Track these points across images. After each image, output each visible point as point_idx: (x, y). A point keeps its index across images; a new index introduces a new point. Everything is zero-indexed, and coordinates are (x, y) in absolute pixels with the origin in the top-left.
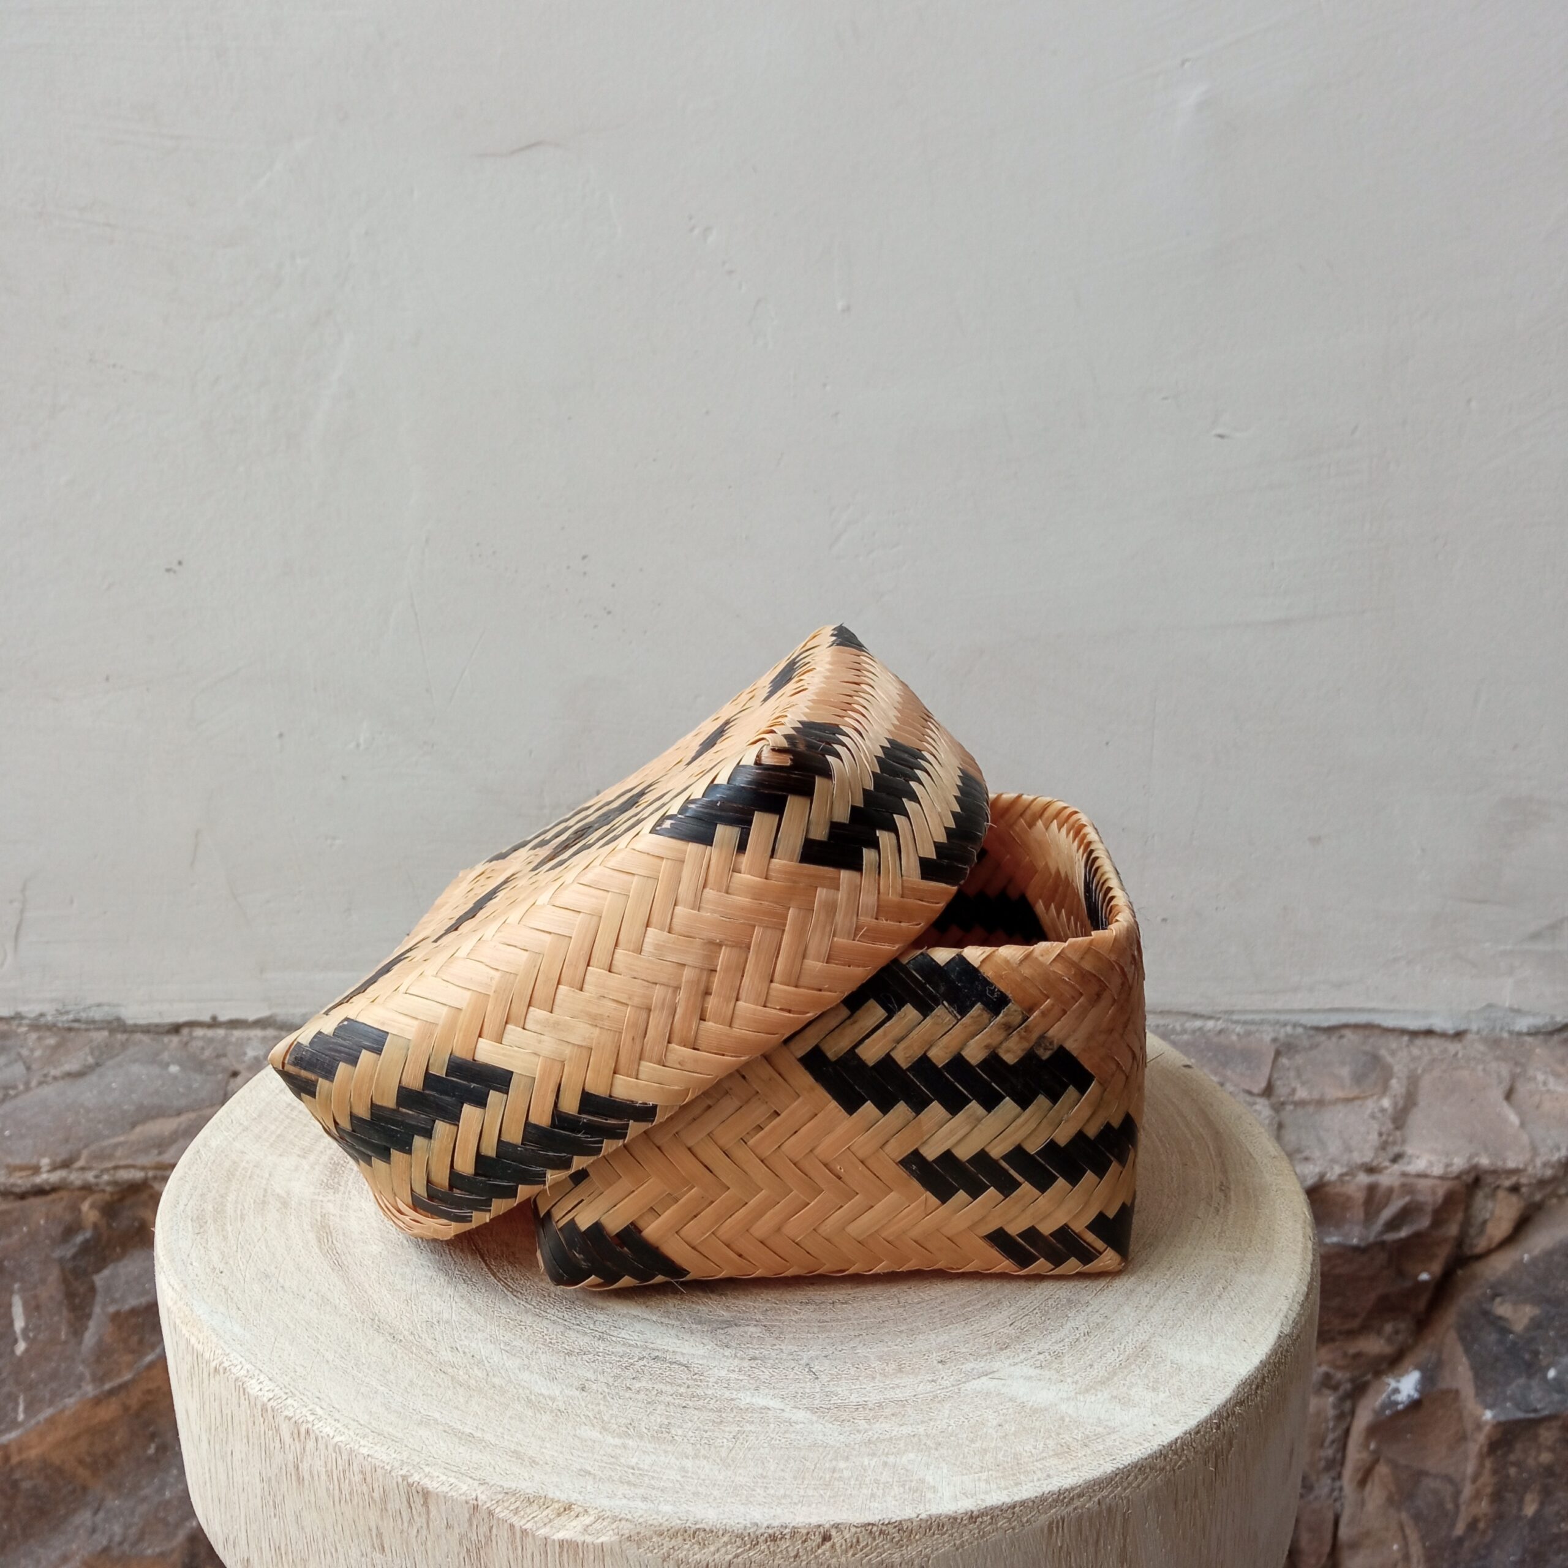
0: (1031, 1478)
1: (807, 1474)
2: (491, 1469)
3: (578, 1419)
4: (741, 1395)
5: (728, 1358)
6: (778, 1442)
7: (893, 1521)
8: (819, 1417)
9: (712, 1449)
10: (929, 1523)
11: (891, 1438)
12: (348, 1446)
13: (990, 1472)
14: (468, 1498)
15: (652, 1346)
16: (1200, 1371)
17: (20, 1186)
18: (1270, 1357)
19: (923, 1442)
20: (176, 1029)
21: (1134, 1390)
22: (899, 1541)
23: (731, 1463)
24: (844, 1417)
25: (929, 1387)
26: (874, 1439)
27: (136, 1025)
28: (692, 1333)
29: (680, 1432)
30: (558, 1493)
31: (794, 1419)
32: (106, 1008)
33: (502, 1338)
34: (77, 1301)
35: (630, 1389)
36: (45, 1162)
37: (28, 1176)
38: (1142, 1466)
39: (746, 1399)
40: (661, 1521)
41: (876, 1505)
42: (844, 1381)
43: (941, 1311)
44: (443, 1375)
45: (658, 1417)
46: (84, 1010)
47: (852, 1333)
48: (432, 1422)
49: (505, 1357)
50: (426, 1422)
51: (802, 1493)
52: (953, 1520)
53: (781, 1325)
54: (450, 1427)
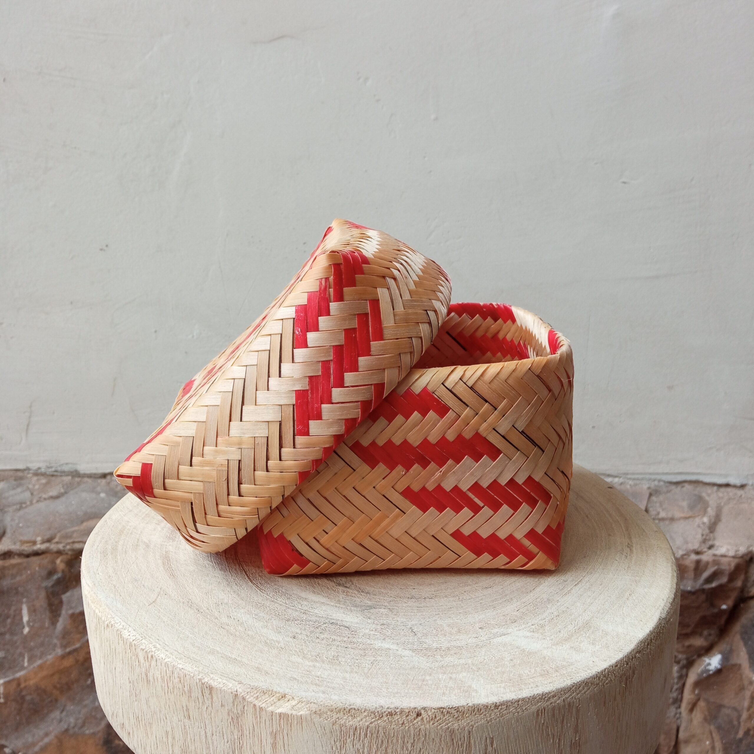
0: (527, 687)
1: (409, 682)
2: (245, 676)
3: (291, 652)
4: (376, 642)
5: (369, 624)
6: (394, 666)
7: (454, 706)
8: (416, 654)
9: (360, 668)
10: (473, 708)
11: (454, 665)
12: (172, 664)
13: (506, 683)
14: (232, 691)
15: (331, 617)
16: (618, 635)
17: (26, 551)
18: (655, 629)
19: (471, 668)
20: (104, 476)
21: (583, 644)
22: (457, 717)
23: (370, 675)
24: (429, 654)
25: (474, 640)
26: (445, 665)
27: (84, 474)
28: (351, 611)
29: (343, 660)
30: (279, 689)
31: (403, 654)
32: (70, 466)
33: (254, 612)
34: (54, 608)
35: (319, 638)
36: (39, 539)
37: (30, 546)
38: (587, 682)
39: (378, 644)
40: (332, 704)
41: (446, 698)
42: (429, 636)
43: (481, 603)
44: (223, 630)
45: (333, 652)
46: (60, 466)
47: (434, 613)
48: (215, 652)
49: (255, 621)
50: (212, 652)
51: (406, 691)
52: (486, 707)
53: (398, 608)
54: (224, 655)
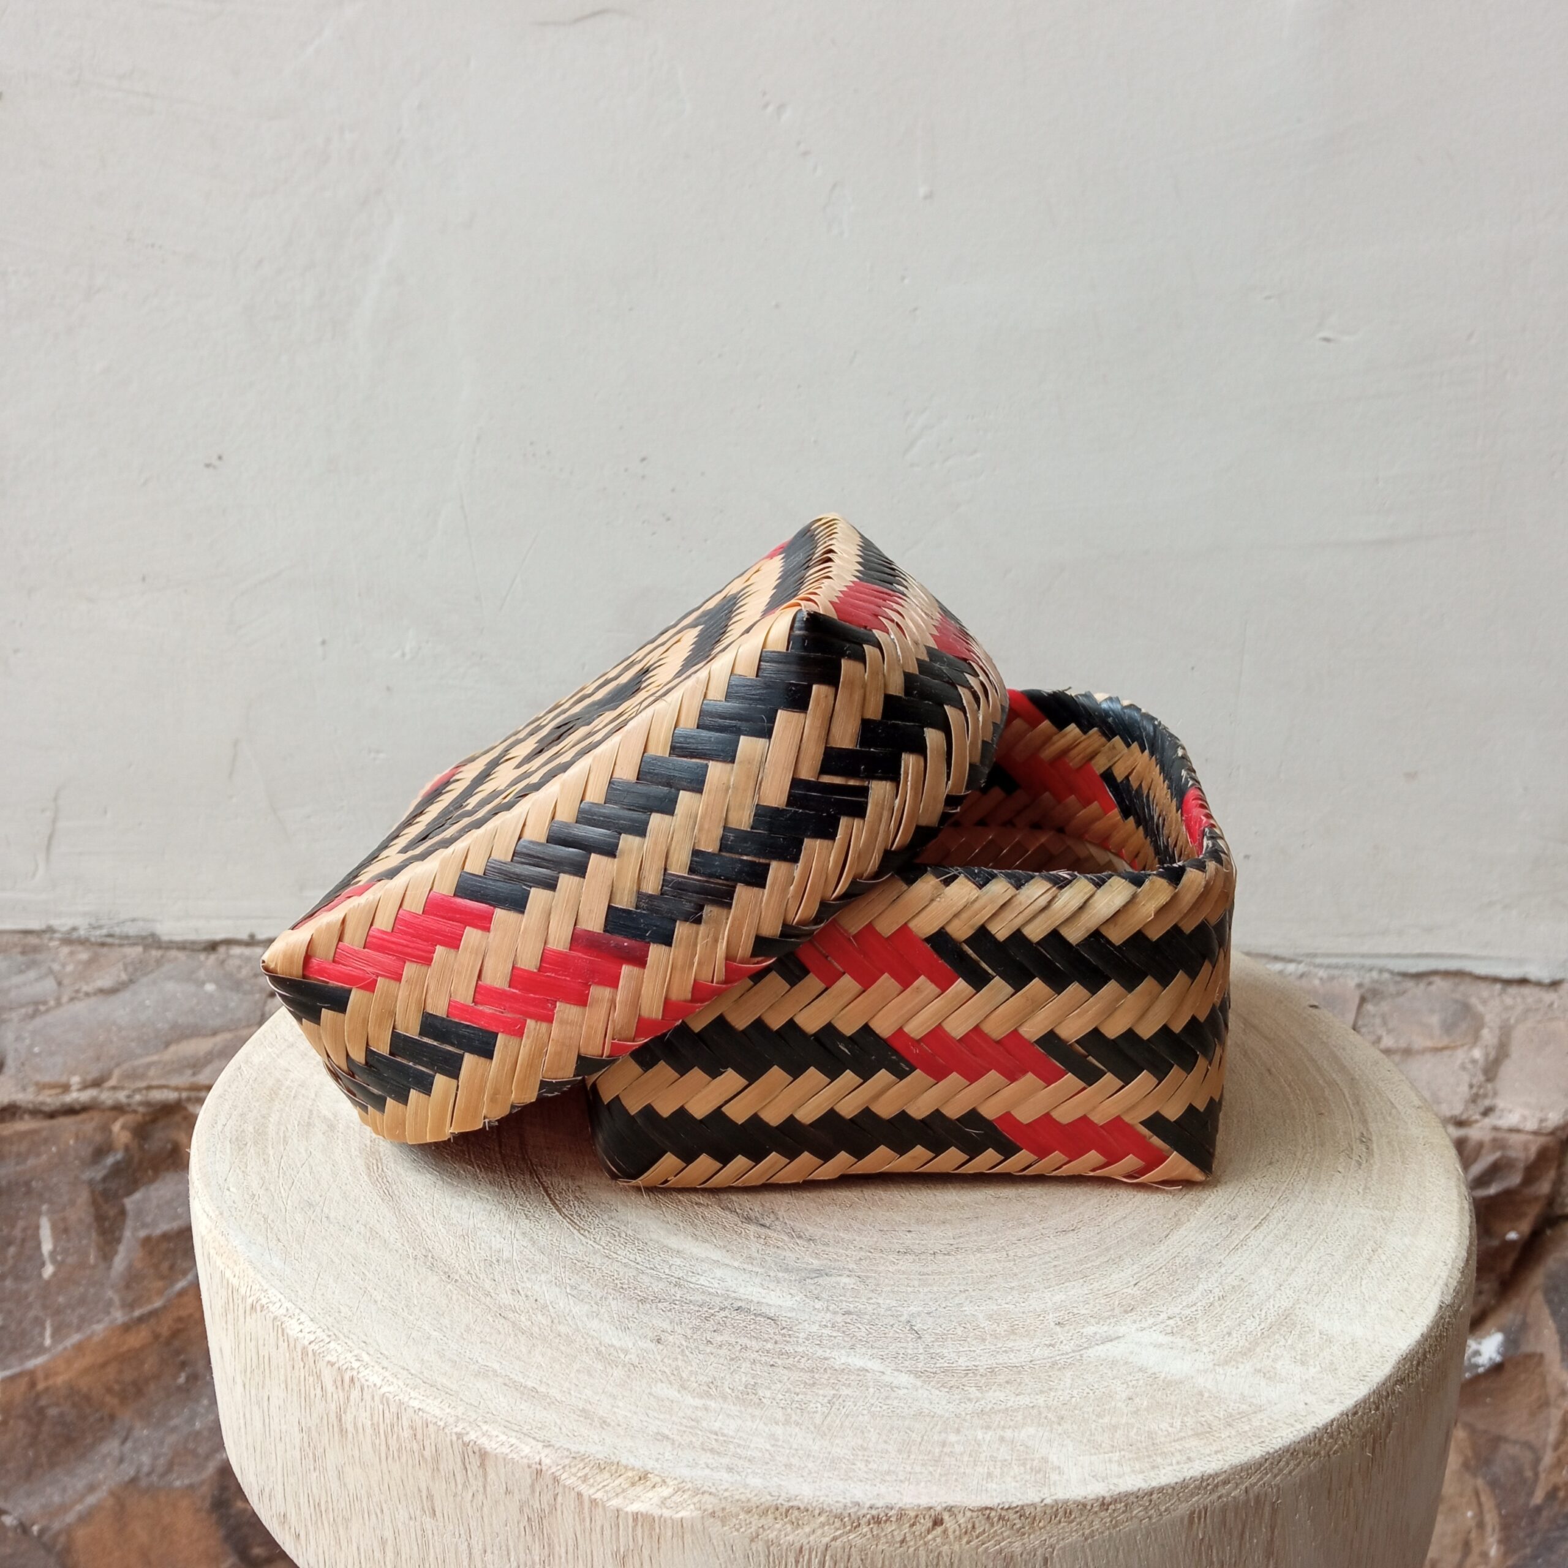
0: (1169, 1461)
1: (913, 1447)
2: (557, 1430)
3: (654, 1376)
4: (835, 1354)
5: (819, 1311)
6: (878, 1409)
7: (1014, 1505)
9: (805, 1414)
10: (1054, 1509)
11: (1007, 1409)
12: (397, 1398)
13: (1123, 1453)
14: (531, 1462)
15: (734, 1295)
16: (1353, 1343)
17: (49, 1105)
18: (1431, 1329)
19: (1043, 1415)
20: (212, 947)
21: (1280, 1363)
22: (1020, 1528)
23: (827, 1431)
24: (952, 1383)
25: (1047, 1352)
26: (988, 1409)
27: (171, 942)
28: (778, 1282)
29: (768, 1394)
30: (632, 1460)
31: (895, 1383)
32: (141, 924)
33: (568, 1281)
34: (107, 1224)
35: (711, 1343)
36: (75, 1080)
37: (57, 1095)
38: (1295, 1450)
39: (841, 1358)
40: (749, 1496)
41: (994, 1486)
42: (950, 1342)
43: (1055, 1266)
44: (502, 1321)
45: (743, 1376)
46: (118, 924)
47: (957, 1288)
48: (490, 1373)
49: (571, 1302)
50: (484, 1373)
51: (909, 1469)
52: (1082, 1506)
53: (877, 1276)
54: (510, 1379)
